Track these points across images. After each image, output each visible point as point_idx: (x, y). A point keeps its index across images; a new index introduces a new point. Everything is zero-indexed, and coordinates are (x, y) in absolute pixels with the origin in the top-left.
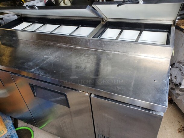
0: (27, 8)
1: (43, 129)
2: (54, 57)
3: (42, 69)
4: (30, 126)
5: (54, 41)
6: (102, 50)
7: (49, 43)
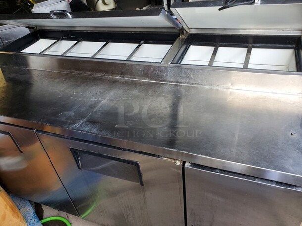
0: (53, 16)
1: (86, 219)
2: (108, 100)
3: (92, 122)
4: (64, 214)
5: (102, 71)
6: (188, 83)
7: (93, 75)
